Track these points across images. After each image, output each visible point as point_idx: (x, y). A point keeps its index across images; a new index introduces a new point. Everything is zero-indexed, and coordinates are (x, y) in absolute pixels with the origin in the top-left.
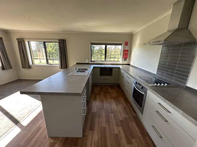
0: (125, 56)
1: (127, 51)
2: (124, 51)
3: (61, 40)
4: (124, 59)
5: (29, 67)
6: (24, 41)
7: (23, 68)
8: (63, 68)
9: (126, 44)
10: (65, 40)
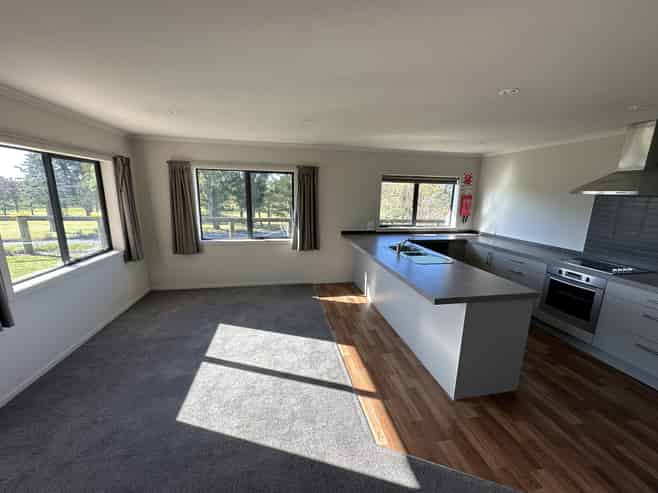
0: (464, 210)
1: (470, 197)
2: (463, 198)
3: (305, 167)
4: (462, 218)
5: (198, 251)
6: (189, 170)
7: (176, 251)
8: (306, 247)
9: (468, 181)
10: (318, 168)
